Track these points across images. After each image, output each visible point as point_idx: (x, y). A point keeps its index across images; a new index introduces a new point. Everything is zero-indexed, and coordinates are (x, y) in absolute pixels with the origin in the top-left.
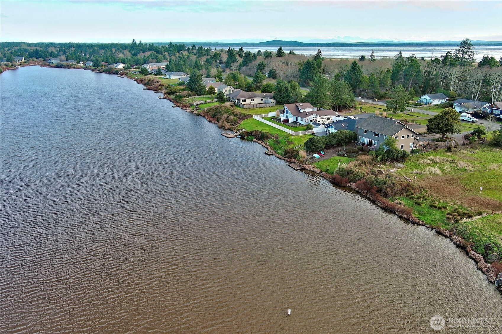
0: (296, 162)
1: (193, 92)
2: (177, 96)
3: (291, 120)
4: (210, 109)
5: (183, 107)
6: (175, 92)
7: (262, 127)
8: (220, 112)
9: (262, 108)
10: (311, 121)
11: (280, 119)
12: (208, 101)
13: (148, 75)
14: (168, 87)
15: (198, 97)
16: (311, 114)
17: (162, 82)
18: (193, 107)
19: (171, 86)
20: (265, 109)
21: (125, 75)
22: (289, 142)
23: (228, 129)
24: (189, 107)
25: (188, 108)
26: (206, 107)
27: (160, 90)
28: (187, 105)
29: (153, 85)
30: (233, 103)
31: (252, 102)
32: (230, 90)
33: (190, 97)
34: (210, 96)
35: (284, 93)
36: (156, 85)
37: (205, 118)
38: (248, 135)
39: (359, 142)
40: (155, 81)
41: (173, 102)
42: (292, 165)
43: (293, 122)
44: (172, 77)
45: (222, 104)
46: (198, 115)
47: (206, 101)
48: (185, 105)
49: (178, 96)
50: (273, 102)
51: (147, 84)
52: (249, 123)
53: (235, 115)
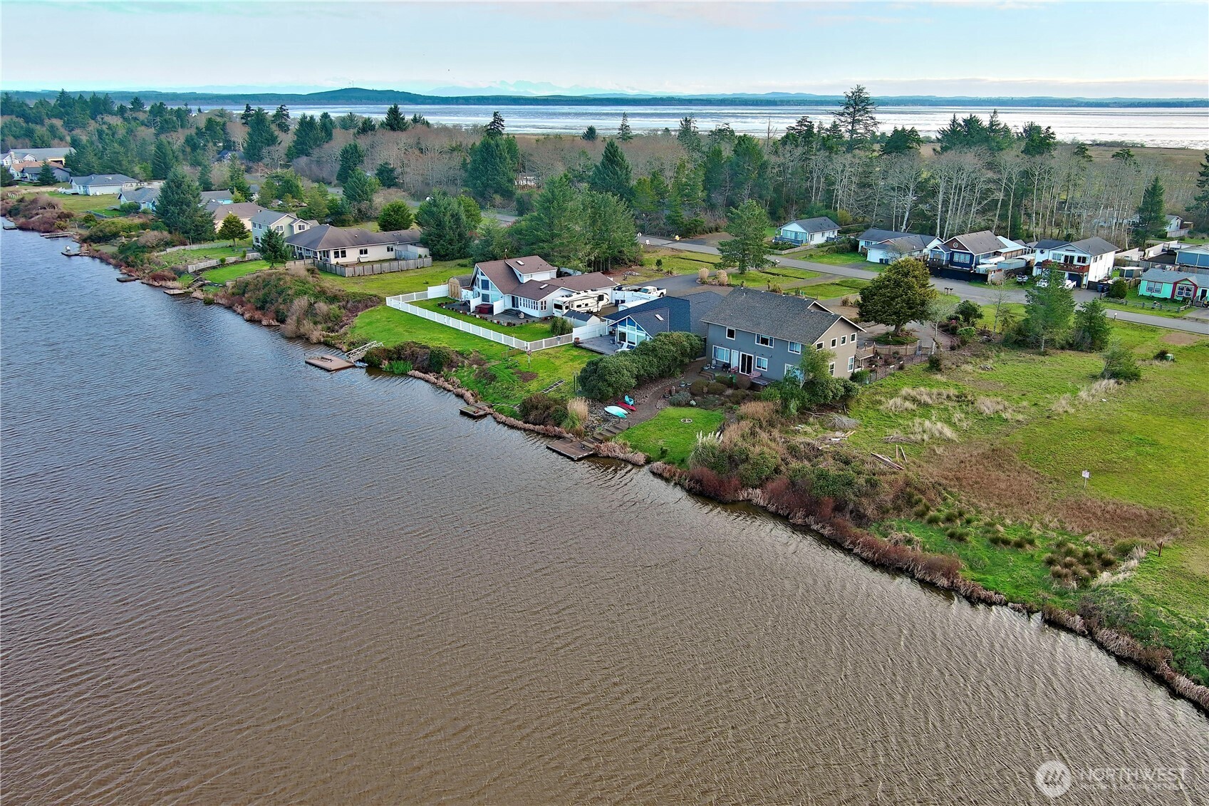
1: (177, 233)
2: (123, 249)
3: (498, 307)
4: (247, 284)
5: (155, 279)
6: (115, 235)
8: (283, 292)
9: (399, 274)
10: (558, 307)
11: (467, 304)
12: (232, 259)
13: (10, 185)
14: (88, 219)
15: (195, 247)
16: (551, 288)
17: (64, 205)
18: (187, 280)
19: (96, 217)
20: (411, 275)
22: (520, 373)
23: (319, 343)
24: (174, 279)
25: (170, 284)
26: (229, 277)
27: (62, 228)
28: (166, 273)
29: (37, 214)
30: (309, 261)
31: (364, 258)
32: (291, 226)
33: (169, 250)
34: (230, 242)
35: (451, 228)
36: (48, 215)
37: (235, 311)
38: (391, 359)
39: (714, 362)
40: (42, 202)
41: (117, 266)
42: (557, 445)
43: (506, 312)
44: (92, 191)
45: (280, 268)
46: (209, 303)
47: (223, 261)
48: (159, 272)
49: (129, 248)
50: (426, 256)
51: (16, 215)
52: (378, 321)
53: (333, 299)
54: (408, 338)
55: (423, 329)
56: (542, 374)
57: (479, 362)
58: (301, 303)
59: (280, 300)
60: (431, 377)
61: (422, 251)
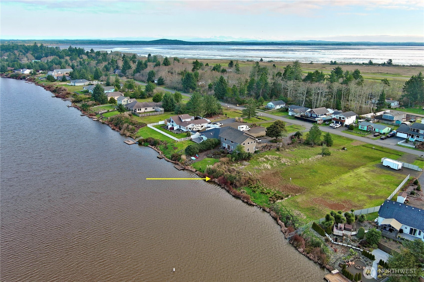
0: (179, 164)
1: (97, 102)
2: (83, 105)
3: (175, 128)
4: (113, 118)
5: (90, 115)
6: (81, 101)
7: (154, 134)
8: (122, 121)
9: (154, 116)
10: (190, 129)
11: (168, 127)
12: (111, 110)
13: (54, 81)
14: (75, 95)
15: (102, 106)
16: (189, 123)
17: (69, 89)
18: (99, 116)
19: (77, 94)
20: (156, 116)
21: (32, 81)
22: (174, 147)
23: (129, 136)
24: (95, 116)
25: (94, 117)
26: (109, 116)
27: (67, 97)
28: (93, 114)
29: (61, 92)
30: (130, 112)
31: (146, 111)
32: (127, 101)
33: (95, 107)
34: (111, 104)
35: (170, 103)
36: (64, 93)
37: (109, 126)
38: (144, 142)
39: (222, 146)
40: (62, 89)
41: (81, 111)
42: (177, 166)
43: (178, 129)
44: (77, 84)
45: (122, 114)
46: (103, 123)
47: (108, 111)
48: (91, 113)
49: (84, 106)
50: (162, 111)
51: (55, 92)
52: (144, 131)
53: (134, 124)
54: (150, 136)
55: (154, 133)
56: (179, 148)
57: (166, 144)
58: (125, 125)
59: (121, 124)
60: (153, 147)
61: (162, 109)
